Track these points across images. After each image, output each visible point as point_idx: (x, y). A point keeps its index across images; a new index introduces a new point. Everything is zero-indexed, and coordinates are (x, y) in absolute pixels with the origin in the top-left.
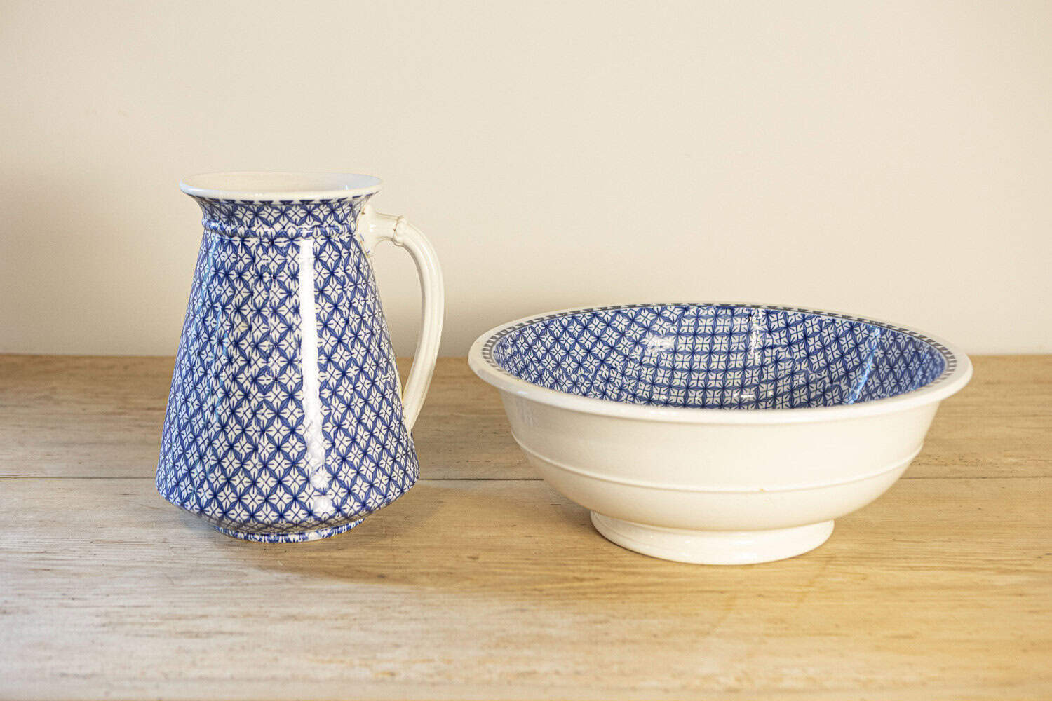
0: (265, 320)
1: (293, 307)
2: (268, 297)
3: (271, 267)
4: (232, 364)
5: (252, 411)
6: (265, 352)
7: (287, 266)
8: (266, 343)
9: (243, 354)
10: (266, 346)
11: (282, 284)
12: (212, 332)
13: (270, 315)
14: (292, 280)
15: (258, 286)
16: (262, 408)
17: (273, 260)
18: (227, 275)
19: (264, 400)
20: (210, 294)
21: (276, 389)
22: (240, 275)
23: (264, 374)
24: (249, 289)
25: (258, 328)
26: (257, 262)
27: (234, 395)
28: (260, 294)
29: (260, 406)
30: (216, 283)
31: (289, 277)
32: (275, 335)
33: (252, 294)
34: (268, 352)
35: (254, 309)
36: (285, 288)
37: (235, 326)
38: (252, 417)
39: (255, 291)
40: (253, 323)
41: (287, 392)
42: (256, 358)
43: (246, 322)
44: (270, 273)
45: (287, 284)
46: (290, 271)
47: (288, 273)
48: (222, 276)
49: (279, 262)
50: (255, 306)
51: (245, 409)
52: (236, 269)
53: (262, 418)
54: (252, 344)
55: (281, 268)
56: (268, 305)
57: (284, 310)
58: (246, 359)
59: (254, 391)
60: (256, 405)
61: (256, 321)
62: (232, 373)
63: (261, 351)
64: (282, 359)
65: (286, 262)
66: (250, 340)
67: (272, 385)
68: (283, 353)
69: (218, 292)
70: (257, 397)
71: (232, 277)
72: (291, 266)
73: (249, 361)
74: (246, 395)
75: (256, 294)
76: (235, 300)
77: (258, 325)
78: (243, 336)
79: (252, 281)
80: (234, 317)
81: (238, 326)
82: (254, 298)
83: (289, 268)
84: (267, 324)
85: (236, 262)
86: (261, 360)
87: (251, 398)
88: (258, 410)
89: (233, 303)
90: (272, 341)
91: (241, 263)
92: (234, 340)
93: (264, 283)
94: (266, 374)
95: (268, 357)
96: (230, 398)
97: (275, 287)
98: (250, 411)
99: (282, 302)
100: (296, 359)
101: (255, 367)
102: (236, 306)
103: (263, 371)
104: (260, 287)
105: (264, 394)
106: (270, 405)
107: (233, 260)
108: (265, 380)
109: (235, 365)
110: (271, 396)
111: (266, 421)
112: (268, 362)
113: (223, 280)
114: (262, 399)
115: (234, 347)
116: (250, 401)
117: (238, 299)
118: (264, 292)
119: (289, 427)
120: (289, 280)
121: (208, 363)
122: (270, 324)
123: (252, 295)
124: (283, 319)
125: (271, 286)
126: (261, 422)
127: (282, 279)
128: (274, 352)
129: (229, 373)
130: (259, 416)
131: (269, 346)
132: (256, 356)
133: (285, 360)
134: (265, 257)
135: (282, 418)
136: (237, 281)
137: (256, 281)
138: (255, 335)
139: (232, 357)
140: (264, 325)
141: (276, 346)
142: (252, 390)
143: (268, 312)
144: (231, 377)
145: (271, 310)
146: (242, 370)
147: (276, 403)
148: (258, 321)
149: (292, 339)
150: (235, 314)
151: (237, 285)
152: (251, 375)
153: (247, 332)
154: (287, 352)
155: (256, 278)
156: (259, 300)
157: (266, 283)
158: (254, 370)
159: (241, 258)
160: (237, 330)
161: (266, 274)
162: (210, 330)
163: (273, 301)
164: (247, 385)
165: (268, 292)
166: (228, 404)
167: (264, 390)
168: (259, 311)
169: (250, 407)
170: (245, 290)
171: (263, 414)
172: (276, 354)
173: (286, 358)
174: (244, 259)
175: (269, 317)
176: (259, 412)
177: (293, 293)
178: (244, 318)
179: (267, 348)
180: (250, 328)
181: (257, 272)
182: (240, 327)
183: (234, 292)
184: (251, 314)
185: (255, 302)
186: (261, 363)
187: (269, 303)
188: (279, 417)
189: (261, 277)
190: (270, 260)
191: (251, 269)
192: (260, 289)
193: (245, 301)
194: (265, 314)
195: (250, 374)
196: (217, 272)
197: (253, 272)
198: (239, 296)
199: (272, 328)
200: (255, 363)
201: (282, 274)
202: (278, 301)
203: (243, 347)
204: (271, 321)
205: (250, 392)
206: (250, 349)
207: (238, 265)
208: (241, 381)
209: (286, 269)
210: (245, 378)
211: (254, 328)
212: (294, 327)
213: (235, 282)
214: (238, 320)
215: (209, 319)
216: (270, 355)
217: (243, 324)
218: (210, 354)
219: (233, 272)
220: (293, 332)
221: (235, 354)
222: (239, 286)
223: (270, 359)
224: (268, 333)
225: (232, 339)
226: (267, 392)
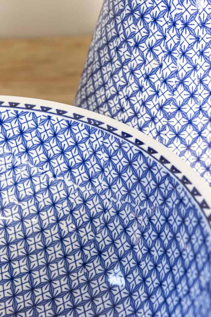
0: (174, 60)
1: (199, 51)
2: (179, 42)
3: (184, 16)
4: (142, 92)
5: (157, 131)
6: (172, 87)
7: (198, 15)
8: (174, 79)
9: (152, 86)
10: (173, 82)
11: (192, 32)
12: (125, 62)
13: (180, 56)
14: (201, 28)
15: (171, 32)
16: (166, 130)
17: (186, 10)
18: (142, 17)
19: (168, 124)
20: (124, 29)
21: (179, 116)
22: (155, 20)
23: (169, 104)
24: (162, 33)
25: (168, 66)
26: (171, 11)
27: (142, 116)
28: (172, 38)
29: (164, 128)
30: (131, 22)
31: (199, 25)
32: (182, 73)
33: (165, 37)
34: (174, 87)
35: (166, 50)
36: (194, 35)
37: (147, 62)
38: (157, 135)
39: (168, 35)
40: (163, 62)
41: (187, 119)
42: (163, 91)
43: (158, 60)
44: (182, 22)
45: (196, 31)
46: (201, 20)
47: (199, 22)
48: (137, 17)
49: (192, 12)
50: (167, 48)
51: (151, 129)
52: (151, 14)
53: (165, 137)
54: (162, 79)
55: (193, 17)
56: (178, 48)
57: (191, 53)
58: (155, 90)
59: (160, 115)
60: (161, 127)
61: (166, 60)
62: (142, 99)
63: (168, 85)
64: (186, 92)
65: (198, 12)
66: (160, 76)
67: (175, 113)
68: (186, 88)
69: (133, 30)
70: (162, 121)
71: (148, 21)
72: (202, 16)
73: (157, 93)
74: (153, 119)
75: (168, 38)
76: (148, 41)
77: (168, 64)
78: (154, 71)
79: (166, 26)
80: (147, 55)
81: (149, 63)
82: (166, 41)
83: (199, 17)
84: (176, 64)
85: (152, 8)
86: (168, 93)
87: (156, 121)
88: (162, 131)
89: (147, 42)
90: (179, 79)
91: (156, 9)
92: (146, 74)
93: (176, 29)
94: (171, 104)
95: (174, 91)
96: (138, 118)
97: (186, 34)
98: (155, 131)
99: (191, 46)
100: (196, 93)
101: (162, 97)
102: (149, 45)
103: (168, 102)
104: (172, 33)
105: (168, 120)
106: (172, 129)
107: (149, 6)
108: (170, 109)
109: (145, 93)
110: (173, 122)
111: (167, 140)
112: (173, 95)
113: (138, 20)
114: (166, 123)
115: (145, 79)
116: (155, 123)
117: (151, 40)
118: (176, 37)
119: (186, 145)
120: (199, 28)
121: (120, 86)
122: (178, 65)
123: (165, 39)
124: (189, 60)
125: (182, 32)
126: (164, 141)
127: (193, 27)
128: (180, 86)
129: (139, 99)
130: (161, 135)
131: (176, 82)
132: (163, 89)
133: (188, 93)
134: (179, 6)
135: (181, 139)
136: (152, 24)
137: (170, 27)
138: (165, 72)
139: (143, 87)
140: (173, 65)
141: (182, 82)
142: (158, 115)
143: (178, 54)
144: (140, 102)
145: (180, 52)
146: (150, 98)
147: (178, 127)
148: (169, 61)
149: (196, 77)
150: (148, 52)
151: (152, 28)
152: (159, 104)
153: (157, 69)
154: (190, 87)
155: (169, 24)
156: (171, 44)
157: (178, 30)
158: (161, 100)
159: (157, 5)
160: (149, 66)
161: (179, 22)
162: (123, 60)
163: (183, 45)
164: (154, 111)
165: (179, 37)
166: (136, 123)
167: (168, 117)
168: (170, 53)
169: (156, 128)
170: (158, 33)
171: (166, 135)
172: (181, 89)
173: (189, 92)
174: (159, 6)
175: (178, 58)
176: (162, 133)
177: (201, 39)
178: (156, 56)
179: (174, 83)
180: (161, 66)
181: (171, 19)
182: (152, 63)
183: (149, 33)
184: (163, 54)
185: (167, 45)
186: (168, 95)
187: (179, 46)
188: (179, 137)
189: (174, 24)
190: (184, 10)
191: (166, 16)
192: (172, 35)
193: (158, 43)
194: (175, 55)
195: (157, 102)
196: (132, 12)
197: (168, 19)
198: (153, 37)
199: (180, 68)
200: (163, 94)
201: (193, 22)
202: (187, 45)
203: (153, 81)
204: (179, 61)
205: (156, 117)
206: (159, 83)
207: (154, 11)
208: (149, 107)
209: (197, 18)
210: (152, 105)
211: (164, 66)
212: (198, 67)
213: (150, 25)
214: (150, 58)
215: (123, 50)
216: (176, 89)
217: (155, 61)
218: (123, 79)
219: (148, 16)
220: (197, 71)
221: (145, 84)
222: (153, 29)
223: (176, 93)
224: (177, 72)
225: (144, 72)
226: (171, 118)
